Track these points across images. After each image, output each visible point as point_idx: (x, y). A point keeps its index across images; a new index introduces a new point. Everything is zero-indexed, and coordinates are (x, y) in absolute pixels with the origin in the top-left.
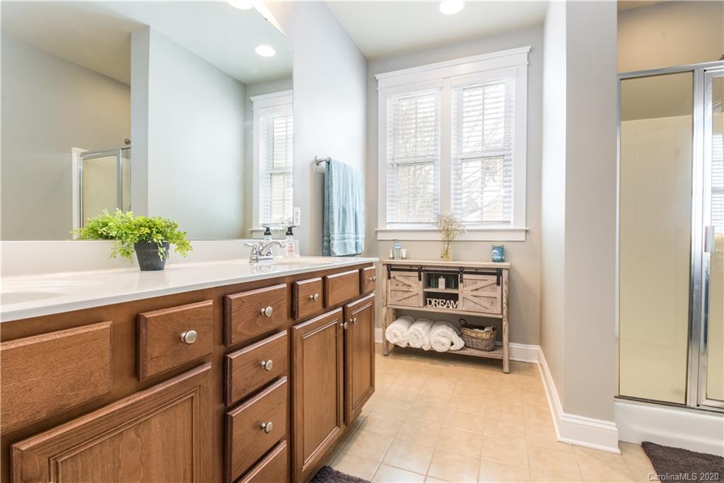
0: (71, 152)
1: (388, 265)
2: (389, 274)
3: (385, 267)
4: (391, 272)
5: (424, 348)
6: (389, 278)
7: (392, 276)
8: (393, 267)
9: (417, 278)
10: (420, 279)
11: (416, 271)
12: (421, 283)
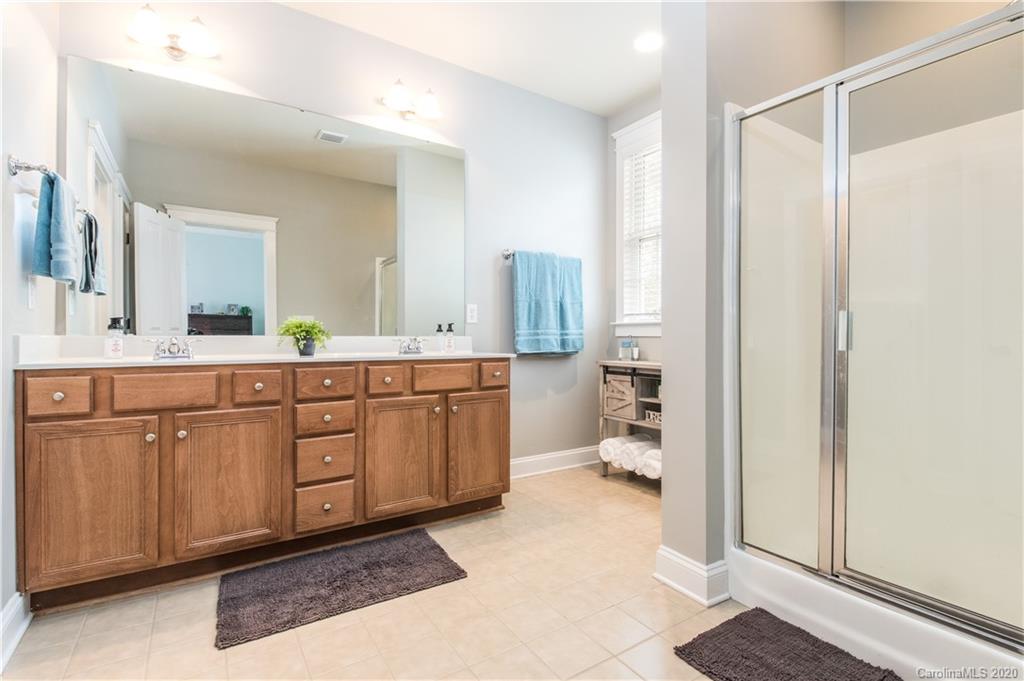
0: (375, 261)
1: (604, 366)
2: (605, 378)
3: (602, 369)
4: (608, 375)
5: (636, 471)
6: (605, 382)
7: (608, 380)
8: (610, 369)
9: (630, 384)
10: (633, 385)
11: (629, 374)
12: (634, 389)
